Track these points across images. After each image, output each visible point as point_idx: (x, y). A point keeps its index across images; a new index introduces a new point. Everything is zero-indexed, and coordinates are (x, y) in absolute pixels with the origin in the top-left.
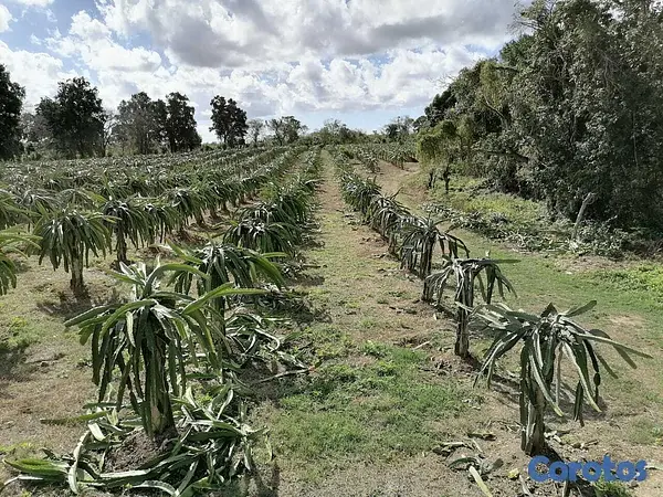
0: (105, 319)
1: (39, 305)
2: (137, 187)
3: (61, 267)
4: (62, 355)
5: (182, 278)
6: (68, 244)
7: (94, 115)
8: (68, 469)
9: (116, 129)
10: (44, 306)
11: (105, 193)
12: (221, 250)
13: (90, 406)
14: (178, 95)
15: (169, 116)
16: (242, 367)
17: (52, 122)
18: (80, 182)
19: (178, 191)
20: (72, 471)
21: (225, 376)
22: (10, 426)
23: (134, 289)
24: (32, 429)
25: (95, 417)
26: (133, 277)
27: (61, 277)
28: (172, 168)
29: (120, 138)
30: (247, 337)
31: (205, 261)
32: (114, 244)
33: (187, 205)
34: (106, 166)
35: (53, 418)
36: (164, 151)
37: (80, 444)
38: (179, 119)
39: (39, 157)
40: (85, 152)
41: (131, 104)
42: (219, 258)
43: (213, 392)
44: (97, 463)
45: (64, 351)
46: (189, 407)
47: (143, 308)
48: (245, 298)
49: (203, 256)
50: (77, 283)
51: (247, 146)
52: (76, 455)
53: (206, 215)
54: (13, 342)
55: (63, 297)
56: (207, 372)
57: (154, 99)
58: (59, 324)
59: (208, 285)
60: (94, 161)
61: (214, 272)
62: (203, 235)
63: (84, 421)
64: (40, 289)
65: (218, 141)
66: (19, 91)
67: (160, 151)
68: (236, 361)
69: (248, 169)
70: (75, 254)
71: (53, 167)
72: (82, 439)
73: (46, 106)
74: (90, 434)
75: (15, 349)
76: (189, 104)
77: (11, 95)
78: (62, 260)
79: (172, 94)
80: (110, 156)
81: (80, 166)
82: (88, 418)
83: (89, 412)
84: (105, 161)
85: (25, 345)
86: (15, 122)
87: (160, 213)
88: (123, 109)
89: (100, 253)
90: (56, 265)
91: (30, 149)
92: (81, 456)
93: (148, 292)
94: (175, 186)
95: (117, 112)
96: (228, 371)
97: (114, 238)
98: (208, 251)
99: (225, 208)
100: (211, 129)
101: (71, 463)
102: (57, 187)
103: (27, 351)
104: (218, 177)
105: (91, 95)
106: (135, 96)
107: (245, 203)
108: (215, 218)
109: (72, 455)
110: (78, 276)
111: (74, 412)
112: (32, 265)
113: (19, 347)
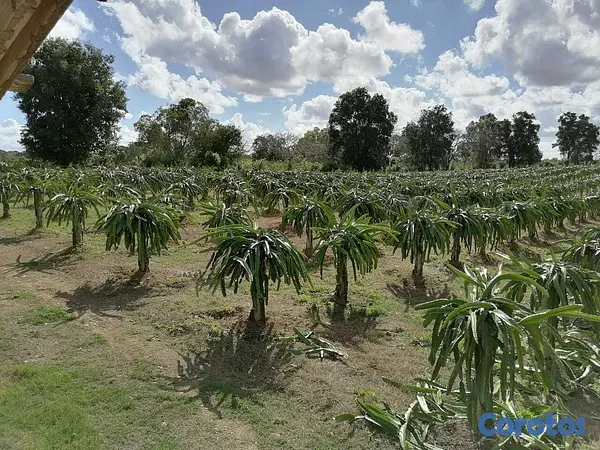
0: (448, 310)
1: (388, 286)
2: (475, 198)
3: (408, 258)
4: (401, 330)
5: (517, 288)
6: (417, 241)
7: (446, 135)
8: (400, 426)
9: (461, 147)
10: (392, 287)
11: (449, 201)
12: (563, 269)
13: (420, 380)
14: (525, 115)
15: (512, 134)
16: (571, 395)
17: (412, 142)
18: (428, 191)
19: (515, 205)
20: (403, 429)
21: (549, 398)
22: (362, 374)
23: (475, 290)
24: (376, 382)
25: (424, 392)
26: (475, 280)
27: (407, 266)
28: (508, 182)
29: (463, 154)
30: (579, 365)
31: (544, 277)
32: (451, 246)
33: (523, 218)
34: (448, 178)
35: (391, 379)
36: (502, 166)
37: (410, 410)
38: (523, 136)
39: (398, 169)
40: (433, 165)
41: (478, 125)
42: (560, 277)
43: (535, 409)
44: (422, 432)
45: (403, 328)
46: (509, 414)
47: (482, 309)
48: (579, 322)
49: (541, 271)
50: (417, 273)
51: (595, 162)
52: (406, 417)
53: (540, 230)
54: (369, 310)
55: (405, 283)
56: (530, 386)
57: (500, 119)
58: (400, 304)
59: (544, 301)
60: (439, 173)
61: (552, 289)
62: (534, 249)
63: (415, 391)
64: (389, 273)
65: (560, 157)
66: (394, 118)
67: (498, 166)
68: (563, 386)
69: (594, 187)
70: (419, 249)
71: (407, 177)
72: (412, 405)
73: (410, 130)
74: (418, 404)
75: (369, 316)
76: (535, 122)
77: (388, 122)
78: (410, 254)
79: (519, 113)
80: (453, 169)
81: (428, 178)
82: (417, 390)
83: (418, 385)
84: (448, 174)
85: (376, 314)
86: (386, 142)
87: (494, 223)
88: (471, 129)
89: (439, 251)
90: (405, 256)
91: (393, 162)
92: (410, 420)
93: (487, 295)
94: (511, 200)
95: (465, 132)
96: (554, 393)
97: (452, 240)
98: (548, 267)
99: (561, 225)
100: (554, 146)
101: (403, 422)
102: (411, 194)
103: (377, 319)
104: (558, 193)
105: (446, 118)
106: (483, 118)
107: (586, 222)
108: (548, 234)
109: (404, 416)
110: (419, 268)
111: (407, 380)
112: (386, 253)
113: (372, 315)
